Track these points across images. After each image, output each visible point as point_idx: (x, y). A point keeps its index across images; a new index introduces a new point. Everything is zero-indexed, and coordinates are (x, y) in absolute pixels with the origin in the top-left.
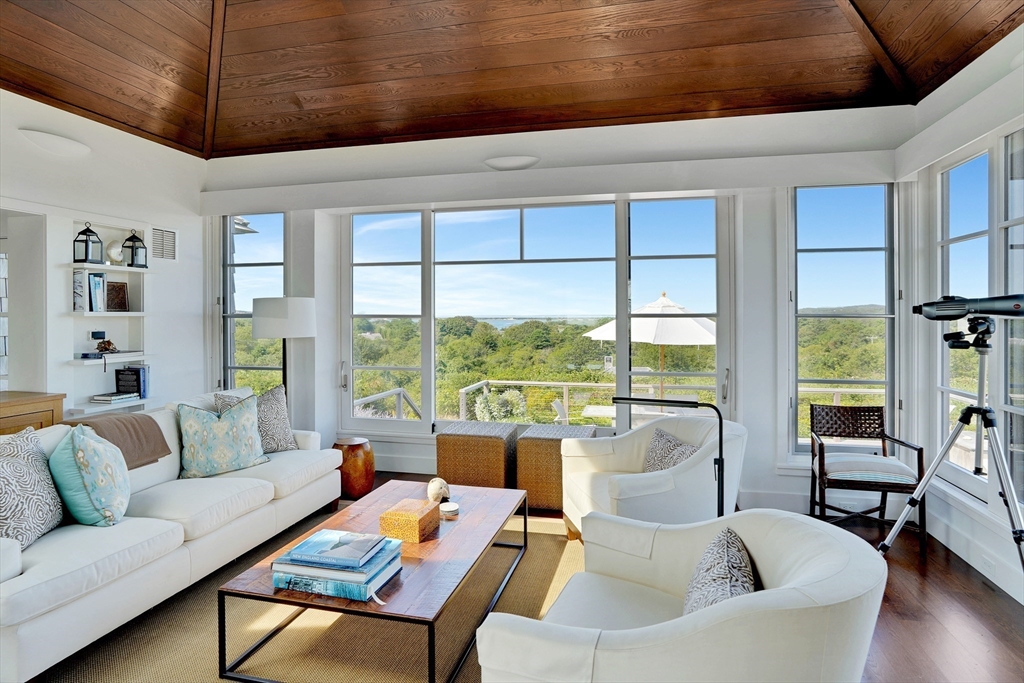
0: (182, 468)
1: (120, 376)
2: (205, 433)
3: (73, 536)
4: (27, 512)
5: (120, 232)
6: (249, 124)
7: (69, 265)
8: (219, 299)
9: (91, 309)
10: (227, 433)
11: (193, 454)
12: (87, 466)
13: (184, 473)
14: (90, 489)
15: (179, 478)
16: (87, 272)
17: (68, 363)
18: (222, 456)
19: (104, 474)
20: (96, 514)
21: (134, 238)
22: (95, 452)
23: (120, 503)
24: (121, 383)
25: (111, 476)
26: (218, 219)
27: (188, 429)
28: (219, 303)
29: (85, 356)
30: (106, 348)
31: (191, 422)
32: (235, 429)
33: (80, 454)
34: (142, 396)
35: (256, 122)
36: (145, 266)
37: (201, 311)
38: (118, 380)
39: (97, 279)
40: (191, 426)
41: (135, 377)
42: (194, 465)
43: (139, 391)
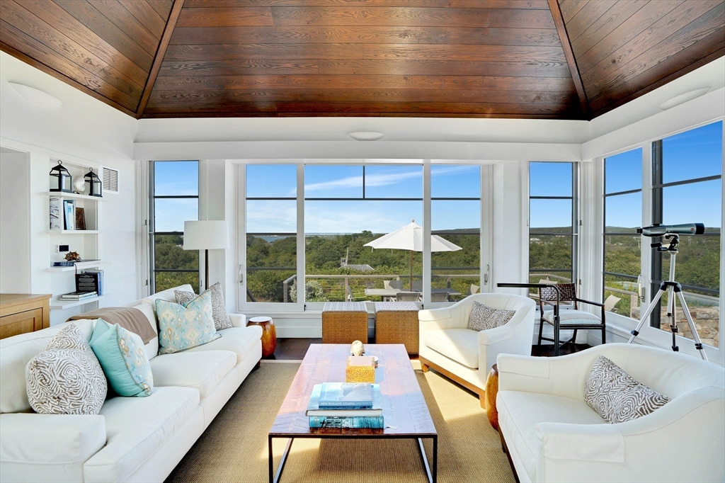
0: (160, 346)
1: (80, 279)
2: (179, 320)
4: (93, 392)
5: (78, 169)
6: (178, 96)
7: (46, 193)
8: (146, 221)
9: (65, 228)
10: (195, 319)
11: (170, 336)
13: (162, 350)
15: (158, 355)
16: (62, 199)
17: (46, 270)
18: (192, 336)
20: (137, 388)
21: (91, 174)
22: (132, 340)
24: (80, 284)
26: (145, 163)
27: (166, 317)
28: (146, 224)
29: (57, 264)
30: (73, 258)
31: (167, 312)
32: (200, 316)
33: (123, 342)
35: (184, 95)
36: (100, 196)
37: (133, 230)
38: (77, 282)
39: (69, 204)
41: (93, 279)
42: (171, 343)
43: (97, 290)
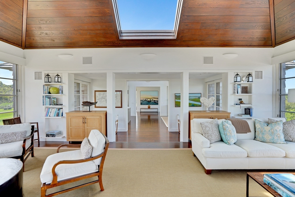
0: (255, 137)
1: (246, 110)
2: (262, 129)
3: (222, 144)
4: (213, 136)
5: (246, 74)
6: (288, 31)
7: (233, 83)
8: (278, 89)
9: (237, 93)
10: (269, 131)
11: (258, 134)
12: (225, 129)
13: (255, 139)
14: (226, 135)
15: (254, 139)
16: (236, 84)
17: (232, 106)
18: (267, 137)
19: (229, 133)
20: (226, 141)
21: (249, 75)
22: (227, 127)
23: (233, 141)
24: (246, 112)
25: (231, 133)
26: (278, 65)
28: (278, 91)
29: (237, 104)
30: (241, 103)
31: (258, 125)
32: (272, 130)
33: (224, 126)
34: (251, 116)
35: (291, 29)
36: (252, 82)
37: (271, 93)
38: (245, 111)
39: (239, 86)
40: (258, 126)
41: (249, 111)
42: (258, 137)
43: (250, 114)
